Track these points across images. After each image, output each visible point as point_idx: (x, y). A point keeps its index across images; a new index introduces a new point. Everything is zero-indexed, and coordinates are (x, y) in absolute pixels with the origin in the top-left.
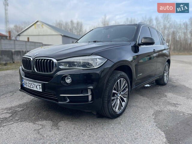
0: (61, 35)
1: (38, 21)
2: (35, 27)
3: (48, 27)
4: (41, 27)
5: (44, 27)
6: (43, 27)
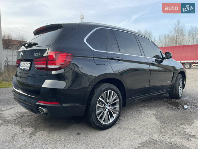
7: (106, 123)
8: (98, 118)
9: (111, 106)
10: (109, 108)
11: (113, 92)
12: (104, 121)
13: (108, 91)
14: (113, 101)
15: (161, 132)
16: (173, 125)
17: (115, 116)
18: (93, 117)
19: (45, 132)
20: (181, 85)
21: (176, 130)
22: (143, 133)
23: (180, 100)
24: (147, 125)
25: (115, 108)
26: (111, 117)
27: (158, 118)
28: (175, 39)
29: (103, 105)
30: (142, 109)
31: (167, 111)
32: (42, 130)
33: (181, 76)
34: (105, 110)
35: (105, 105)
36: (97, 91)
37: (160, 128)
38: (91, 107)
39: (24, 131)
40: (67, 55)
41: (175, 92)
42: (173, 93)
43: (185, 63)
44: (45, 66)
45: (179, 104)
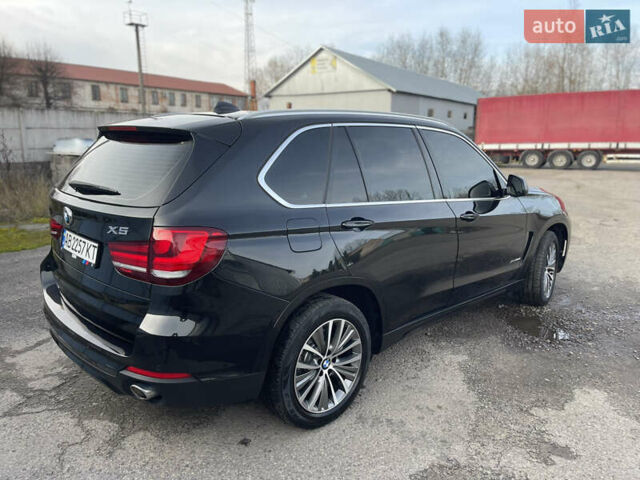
0: (389, 90)
1: (321, 50)
2: (313, 68)
3: (348, 65)
4: (330, 68)
5: (339, 65)
6: (335, 68)
7: (323, 410)
8: (301, 399)
9: (337, 361)
10: (331, 367)
11: (343, 321)
12: (317, 404)
13: (331, 322)
14: (345, 346)
15: (474, 435)
16: (512, 406)
17: (347, 384)
18: (287, 400)
19: (149, 434)
20: (552, 261)
21: (517, 427)
22: (424, 436)
23: (547, 309)
24: (440, 407)
25: (349, 365)
26: (335, 391)
27: (471, 382)
28: (558, 63)
29: (316, 361)
30: (430, 345)
31: (501, 355)
32: (140, 429)
33: (555, 237)
34: (321, 374)
35: (320, 361)
36: (298, 327)
37: (473, 417)
38: (279, 374)
39: (88, 433)
40: (208, 235)
41: (530, 288)
42: (525, 290)
43: (583, 150)
44: (144, 270)
45: (540, 324)
